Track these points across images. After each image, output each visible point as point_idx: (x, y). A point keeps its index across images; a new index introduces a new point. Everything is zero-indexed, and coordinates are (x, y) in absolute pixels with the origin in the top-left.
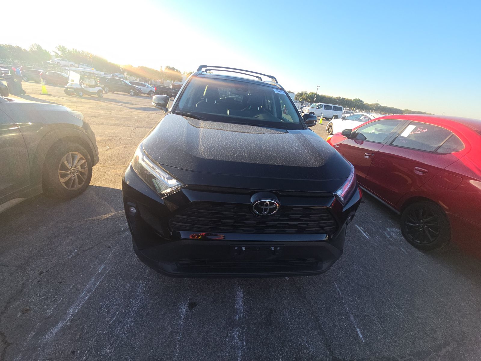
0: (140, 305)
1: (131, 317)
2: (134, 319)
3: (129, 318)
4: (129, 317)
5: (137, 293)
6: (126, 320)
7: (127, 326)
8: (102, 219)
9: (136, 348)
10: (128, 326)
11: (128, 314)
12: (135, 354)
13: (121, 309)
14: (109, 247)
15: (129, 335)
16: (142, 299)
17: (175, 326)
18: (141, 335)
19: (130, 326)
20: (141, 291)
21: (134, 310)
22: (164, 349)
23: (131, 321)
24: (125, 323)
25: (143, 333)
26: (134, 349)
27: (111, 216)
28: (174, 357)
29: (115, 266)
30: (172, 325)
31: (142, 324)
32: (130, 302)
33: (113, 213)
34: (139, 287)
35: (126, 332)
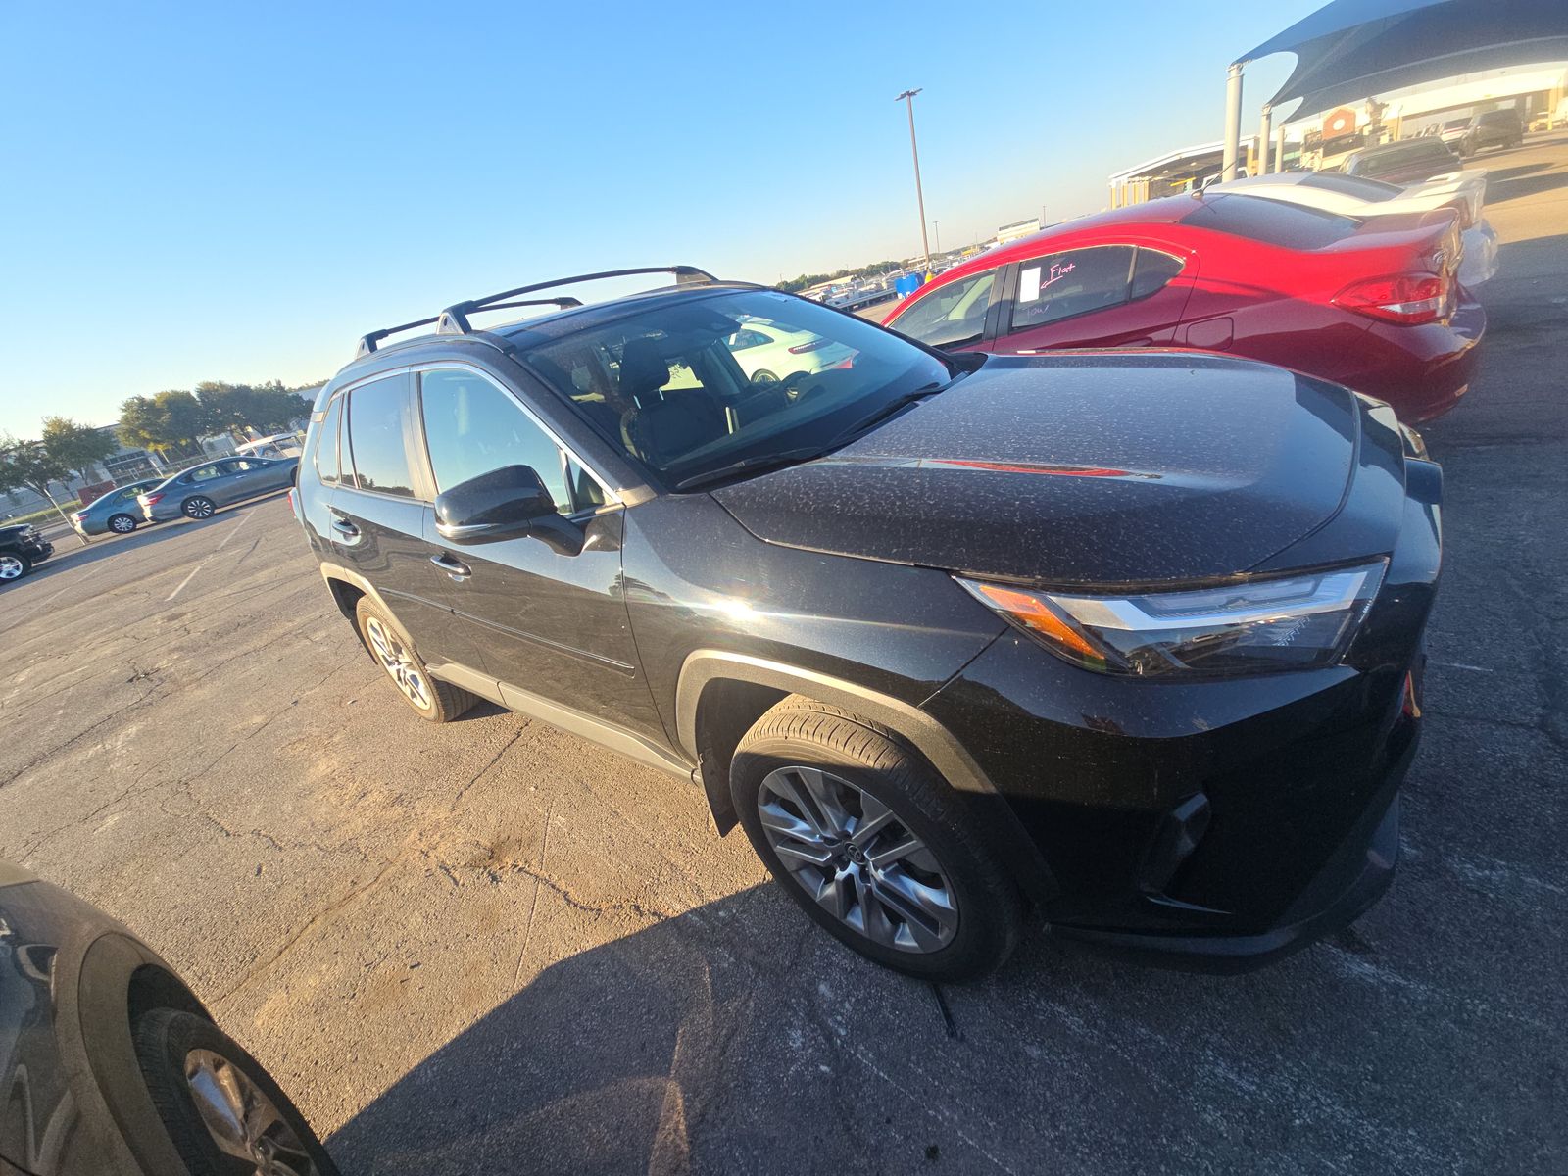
0: (1329, 1096)
1: (1384, 1134)
2: (1392, 1124)
3: (1386, 1141)
4: (1382, 1142)
5: (1261, 1095)
6: (1391, 1152)
7: (1421, 1153)
8: (685, 1147)
9: (1510, 1130)
10: (1419, 1148)
11: (1366, 1144)
12: (1530, 1136)
13: (1337, 1166)
14: (932, 1153)
15: (1459, 1149)
16: (1298, 1086)
17: (1434, 1008)
18: (1462, 1111)
19: (1422, 1142)
20: (1257, 1080)
21: (1348, 1121)
22: (1520, 1055)
23: (1402, 1139)
24: (1407, 1159)
25: (1454, 1104)
26: (1510, 1137)
27: (686, 1100)
28: (1545, 1032)
29: (1075, 1151)
30: (1432, 1016)
31: (1420, 1103)
32: (1306, 1127)
33: (674, 1090)
34: (1232, 1084)
35: (1443, 1156)
